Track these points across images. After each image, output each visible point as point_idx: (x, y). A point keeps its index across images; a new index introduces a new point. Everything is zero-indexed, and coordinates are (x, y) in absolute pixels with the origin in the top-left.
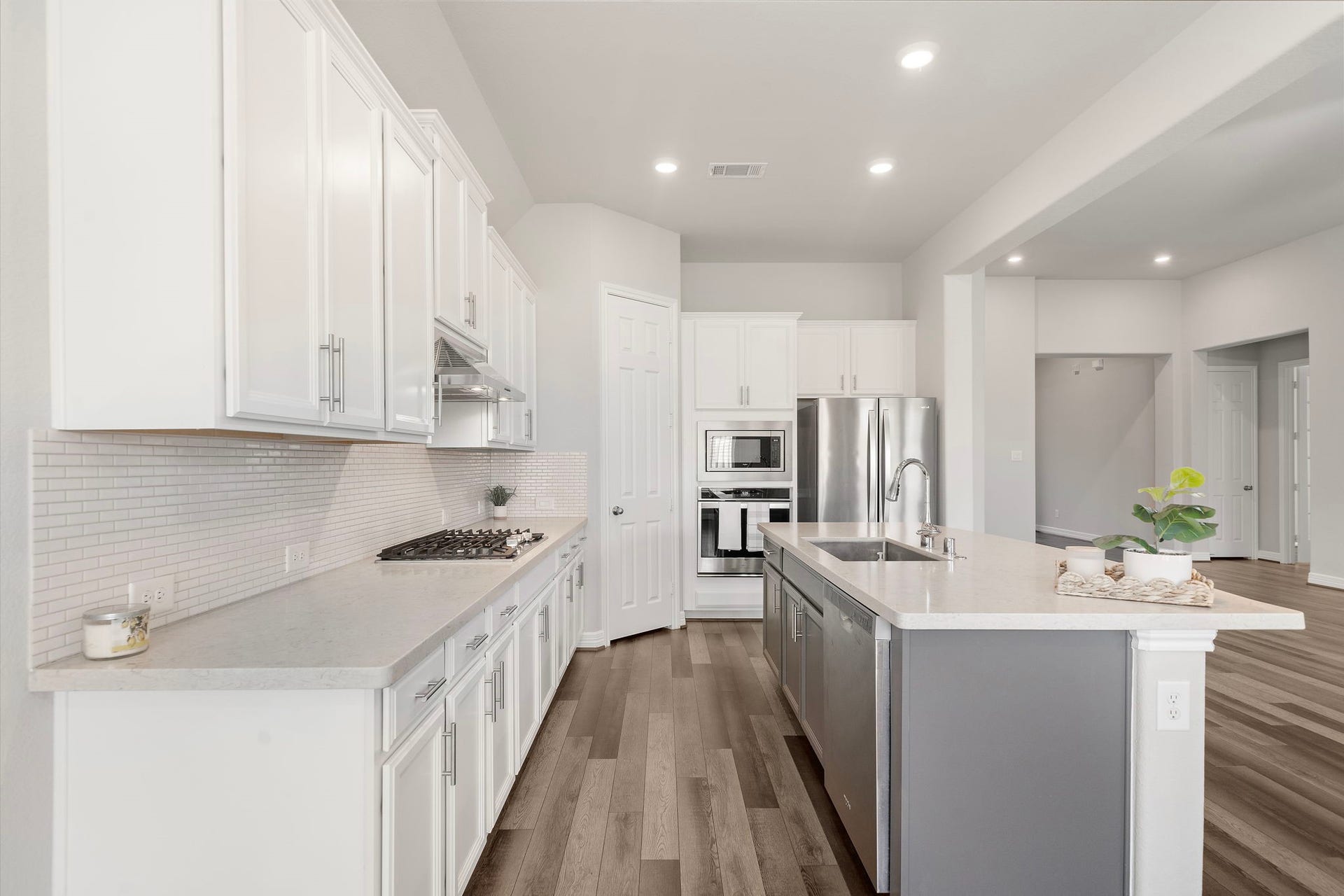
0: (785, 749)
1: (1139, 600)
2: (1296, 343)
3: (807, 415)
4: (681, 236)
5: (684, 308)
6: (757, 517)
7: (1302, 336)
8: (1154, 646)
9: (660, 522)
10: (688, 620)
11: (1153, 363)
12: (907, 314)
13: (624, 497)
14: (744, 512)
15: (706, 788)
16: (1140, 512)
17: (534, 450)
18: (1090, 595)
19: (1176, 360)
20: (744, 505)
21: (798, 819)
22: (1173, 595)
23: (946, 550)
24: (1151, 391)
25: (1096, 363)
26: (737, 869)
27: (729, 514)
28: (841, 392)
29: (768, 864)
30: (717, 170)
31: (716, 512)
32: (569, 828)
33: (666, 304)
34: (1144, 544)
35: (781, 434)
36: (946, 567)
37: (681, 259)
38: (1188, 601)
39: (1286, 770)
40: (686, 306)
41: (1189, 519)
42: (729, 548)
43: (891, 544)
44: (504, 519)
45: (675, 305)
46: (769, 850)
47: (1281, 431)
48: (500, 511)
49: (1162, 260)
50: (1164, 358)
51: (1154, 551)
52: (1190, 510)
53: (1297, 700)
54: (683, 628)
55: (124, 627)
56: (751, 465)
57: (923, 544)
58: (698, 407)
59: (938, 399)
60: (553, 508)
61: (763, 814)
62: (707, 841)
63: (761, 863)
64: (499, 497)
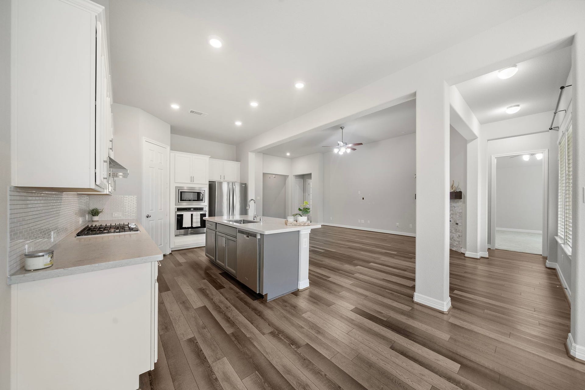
0: (220, 276)
1: (300, 225)
2: (309, 176)
3: (212, 186)
4: (171, 126)
5: (171, 149)
6: (196, 216)
7: (311, 174)
8: (303, 233)
9: (163, 220)
10: (172, 251)
11: (285, 177)
12: (237, 160)
13: (151, 211)
14: (192, 215)
15: (203, 289)
16: (300, 210)
17: (112, 194)
18: (293, 225)
19: (290, 177)
20: (192, 213)
21: (231, 289)
22: (305, 224)
23: (260, 220)
24: (285, 184)
25: (274, 176)
26: (221, 302)
27: (187, 216)
28: (220, 180)
29: (229, 299)
30: (192, 112)
31: (182, 215)
32: (166, 310)
33: (166, 147)
34: (300, 215)
35: (204, 191)
36: (261, 223)
37: (171, 132)
38: (307, 225)
39: (314, 257)
40: (172, 149)
41: (307, 210)
42: (187, 226)
43: (244, 220)
44: (98, 221)
45: (168, 148)
46: (227, 296)
47: (307, 194)
48: (96, 218)
49: (288, 154)
50: (288, 176)
51: (302, 216)
52: (307, 208)
53: (313, 245)
54: (170, 254)
55: (49, 257)
56: (194, 200)
57: (254, 219)
58: (176, 182)
59: (247, 184)
60: (121, 216)
61: (222, 290)
62: (211, 300)
63: (227, 299)
64: (95, 213)
